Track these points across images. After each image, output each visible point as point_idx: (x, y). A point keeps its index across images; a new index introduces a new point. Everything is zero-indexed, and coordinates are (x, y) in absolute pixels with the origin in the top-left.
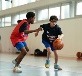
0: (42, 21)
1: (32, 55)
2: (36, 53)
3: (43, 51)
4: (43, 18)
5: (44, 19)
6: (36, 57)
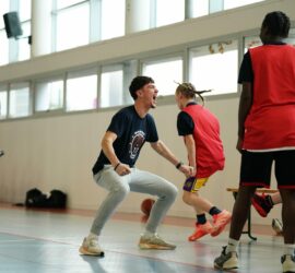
0: (48, 111)
1: (19, 205)
2: (31, 201)
3: (49, 195)
4: (51, 105)
5: (53, 108)
6: (31, 212)
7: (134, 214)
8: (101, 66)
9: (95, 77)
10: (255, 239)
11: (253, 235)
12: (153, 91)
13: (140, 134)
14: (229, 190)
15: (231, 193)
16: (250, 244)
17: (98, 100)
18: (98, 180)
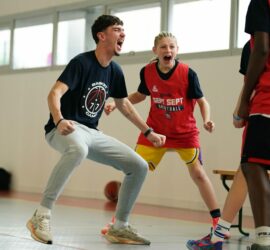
7: (96, 200)
8: (58, 13)
9: (50, 26)
10: (247, 235)
11: (244, 230)
12: (118, 34)
13: (101, 86)
14: (216, 172)
15: (219, 176)
16: (240, 240)
17: (53, 55)
18: (50, 140)
